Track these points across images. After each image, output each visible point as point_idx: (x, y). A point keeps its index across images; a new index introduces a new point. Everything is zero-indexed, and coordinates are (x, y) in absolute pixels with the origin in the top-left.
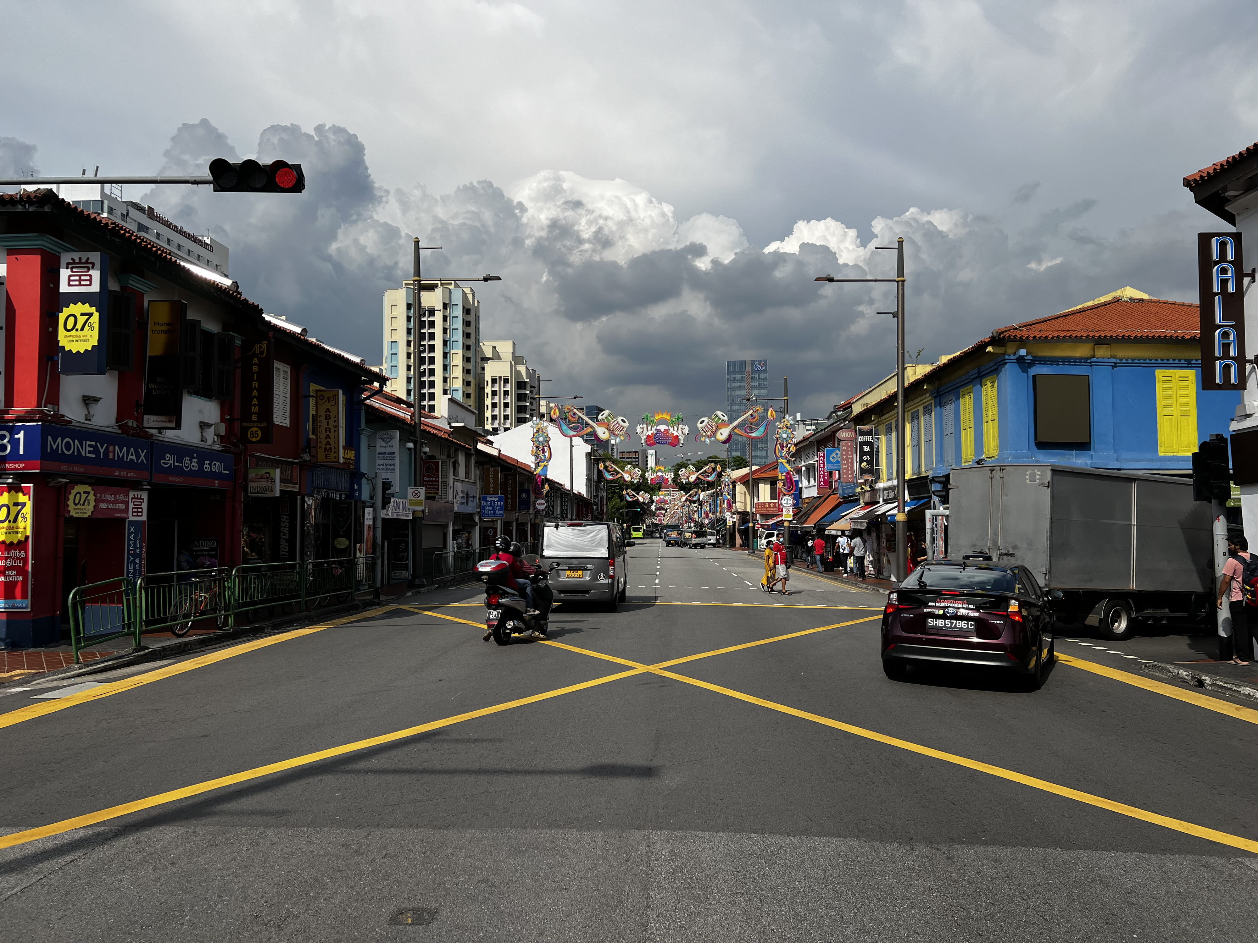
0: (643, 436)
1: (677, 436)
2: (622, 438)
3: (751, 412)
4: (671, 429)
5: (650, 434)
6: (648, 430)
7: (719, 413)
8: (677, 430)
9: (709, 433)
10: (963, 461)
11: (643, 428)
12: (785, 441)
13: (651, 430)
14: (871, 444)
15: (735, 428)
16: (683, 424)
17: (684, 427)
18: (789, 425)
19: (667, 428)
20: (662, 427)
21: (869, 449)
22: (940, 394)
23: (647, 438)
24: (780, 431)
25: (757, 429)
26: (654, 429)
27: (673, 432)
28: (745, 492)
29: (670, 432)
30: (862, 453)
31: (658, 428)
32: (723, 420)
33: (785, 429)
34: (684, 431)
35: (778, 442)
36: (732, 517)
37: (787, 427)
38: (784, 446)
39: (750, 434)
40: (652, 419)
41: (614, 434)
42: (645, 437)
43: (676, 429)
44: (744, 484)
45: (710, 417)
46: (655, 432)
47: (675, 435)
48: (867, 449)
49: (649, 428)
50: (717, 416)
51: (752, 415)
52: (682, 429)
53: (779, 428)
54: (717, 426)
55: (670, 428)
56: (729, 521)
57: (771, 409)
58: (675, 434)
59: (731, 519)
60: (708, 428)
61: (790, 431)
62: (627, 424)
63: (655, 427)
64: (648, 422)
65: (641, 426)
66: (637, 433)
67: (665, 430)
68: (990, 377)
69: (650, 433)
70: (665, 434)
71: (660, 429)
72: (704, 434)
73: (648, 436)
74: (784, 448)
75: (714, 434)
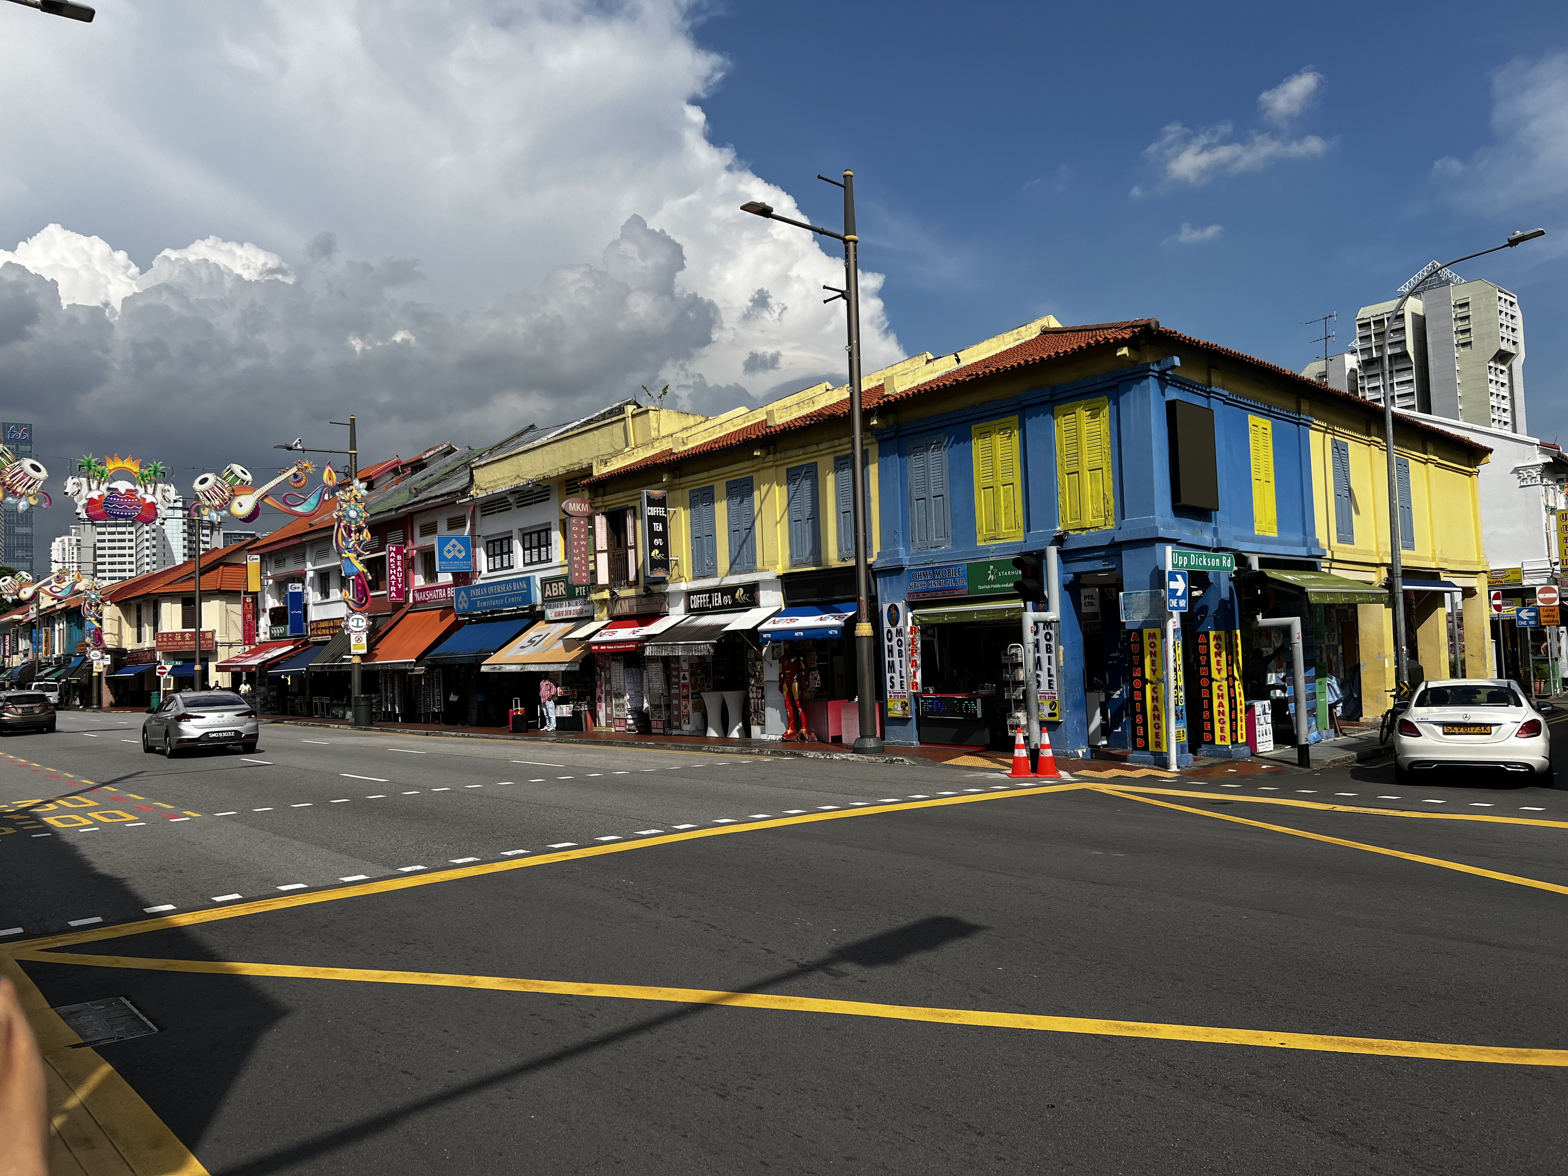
0: (81, 499)
1: (153, 505)
2: (33, 502)
3: (294, 470)
4: (141, 491)
5: (96, 498)
6: (90, 489)
7: (237, 468)
8: (154, 493)
9: (217, 503)
10: (979, 537)
11: (79, 485)
12: (353, 522)
13: (98, 488)
14: (663, 520)
15: (266, 496)
16: (165, 483)
17: (167, 487)
18: (359, 497)
19: (132, 487)
20: (122, 486)
21: (661, 528)
22: (900, 434)
23: (88, 504)
24: (344, 506)
25: (305, 500)
26: (103, 488)
27: (144, 496)
28: (119, 617)
29: (138, 496)
30: (653, 535)
31: (111, 486)
32: (243, 481)
33: (353, 503)
34: (167, 494)
35: (342, 524)
36: (103, 658)
37: (356, 499)
38: (351, 531)
39: (293, 508)
40: (99, 468)
41: (15, 493)
42: (85, 501)
43: (150, 490)
44: (117, 604)
45: (218, 474)
46: (107, 494)
47: (148, 501)
48: (657, 527)
49: (94, 485)
50: (232, 473)
51: (295, 475)
52: (164, 491)
53: (344, 501)
54: (233, 491)
55: (138, 487)
56: (98, 664)
57: (328, 468)
58: (149, 499)
59: (101, 662)
60: (214, 492)
61: (361, 507)
62: (43, 474)
63: (107, 485)
64: (91, 473)
65: (76, 480)
66: (66, 493)
67: (127, 490)
68: (1084, 402)
69: (95, 495)
70: (128, 498)
71: (116, 489)
72: (208, 503)
73: (91, 501)
74: (353, 535)
75: (226, 504)
